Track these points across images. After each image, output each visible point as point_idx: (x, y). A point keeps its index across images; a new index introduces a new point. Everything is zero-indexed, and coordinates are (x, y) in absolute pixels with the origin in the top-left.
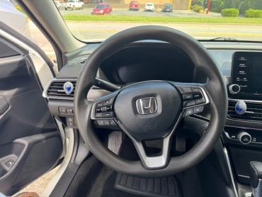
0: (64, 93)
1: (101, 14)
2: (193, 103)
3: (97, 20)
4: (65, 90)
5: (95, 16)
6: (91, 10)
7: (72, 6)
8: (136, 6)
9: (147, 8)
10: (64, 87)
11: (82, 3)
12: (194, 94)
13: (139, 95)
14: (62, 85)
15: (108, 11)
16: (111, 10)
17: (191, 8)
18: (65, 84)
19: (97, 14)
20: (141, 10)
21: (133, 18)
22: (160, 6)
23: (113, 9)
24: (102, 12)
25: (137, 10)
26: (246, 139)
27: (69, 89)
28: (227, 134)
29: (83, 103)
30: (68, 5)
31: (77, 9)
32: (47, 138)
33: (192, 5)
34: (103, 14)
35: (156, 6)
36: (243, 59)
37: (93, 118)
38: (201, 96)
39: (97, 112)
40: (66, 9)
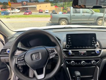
0: (7, 53)
1: (27, 15)
2: (52, 54)
3: (26, 17)
4: (7, 52)
5: (25, 15)
6: (23, 13)
7: (15, 12)
8: (42, 11)
9: (46, 12)
10: (7, 51)
11: (20, 10)
12: (52, 51)
13: (33, 53)
14: (6, 50)
15: (30, 13)
16: (32, 13)
17: (63, 11)
18: (7, 50)
19: (26, 15)
20: (44, 12)
21: (41, 16)
22: (51, 11)
23: (32, 12)
24: (28, 14)
25: (42, 12)
26: (73, 64)
27: (9, 52)
28: (67, 62)
29: (13, 58)
30: (13, 11)
31: (17, 13)
32: (2, 72)
33: (63, 10)
34: (29, 14)
35: (49, 11)
36: (69, 36)
37: (16, 63)
38: (54, 51)
39: (18, 61)
40: (12, 13)
